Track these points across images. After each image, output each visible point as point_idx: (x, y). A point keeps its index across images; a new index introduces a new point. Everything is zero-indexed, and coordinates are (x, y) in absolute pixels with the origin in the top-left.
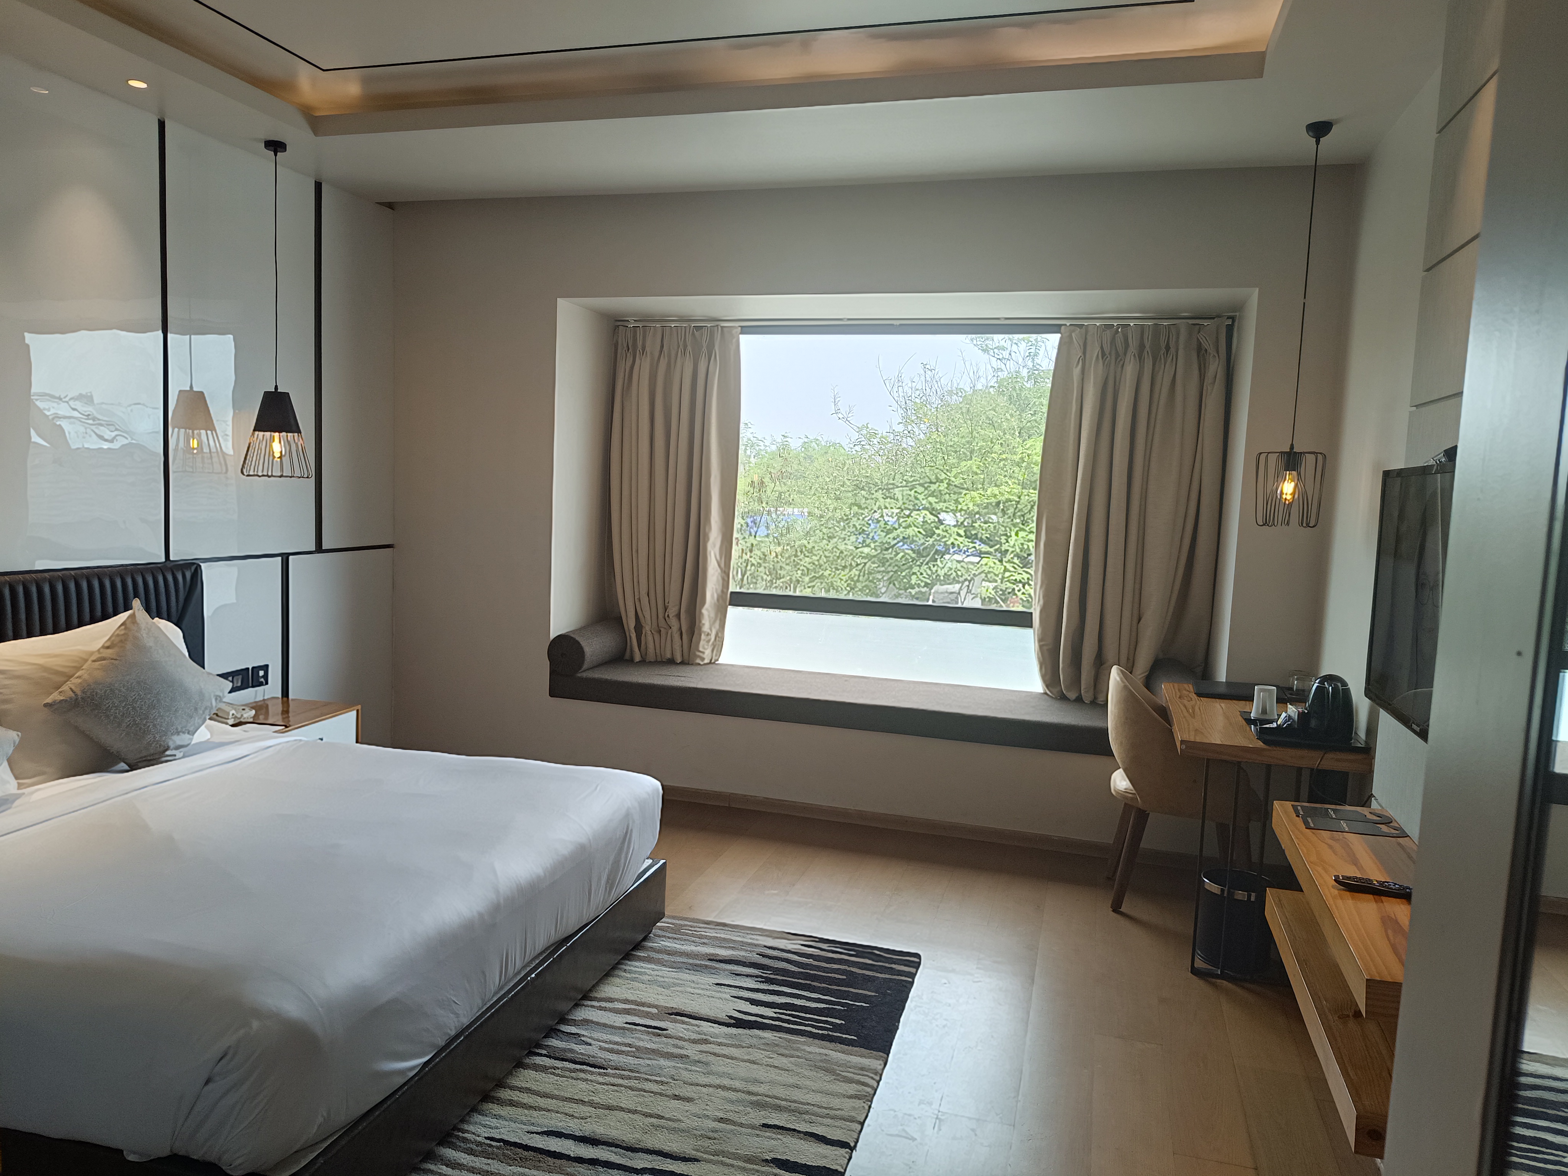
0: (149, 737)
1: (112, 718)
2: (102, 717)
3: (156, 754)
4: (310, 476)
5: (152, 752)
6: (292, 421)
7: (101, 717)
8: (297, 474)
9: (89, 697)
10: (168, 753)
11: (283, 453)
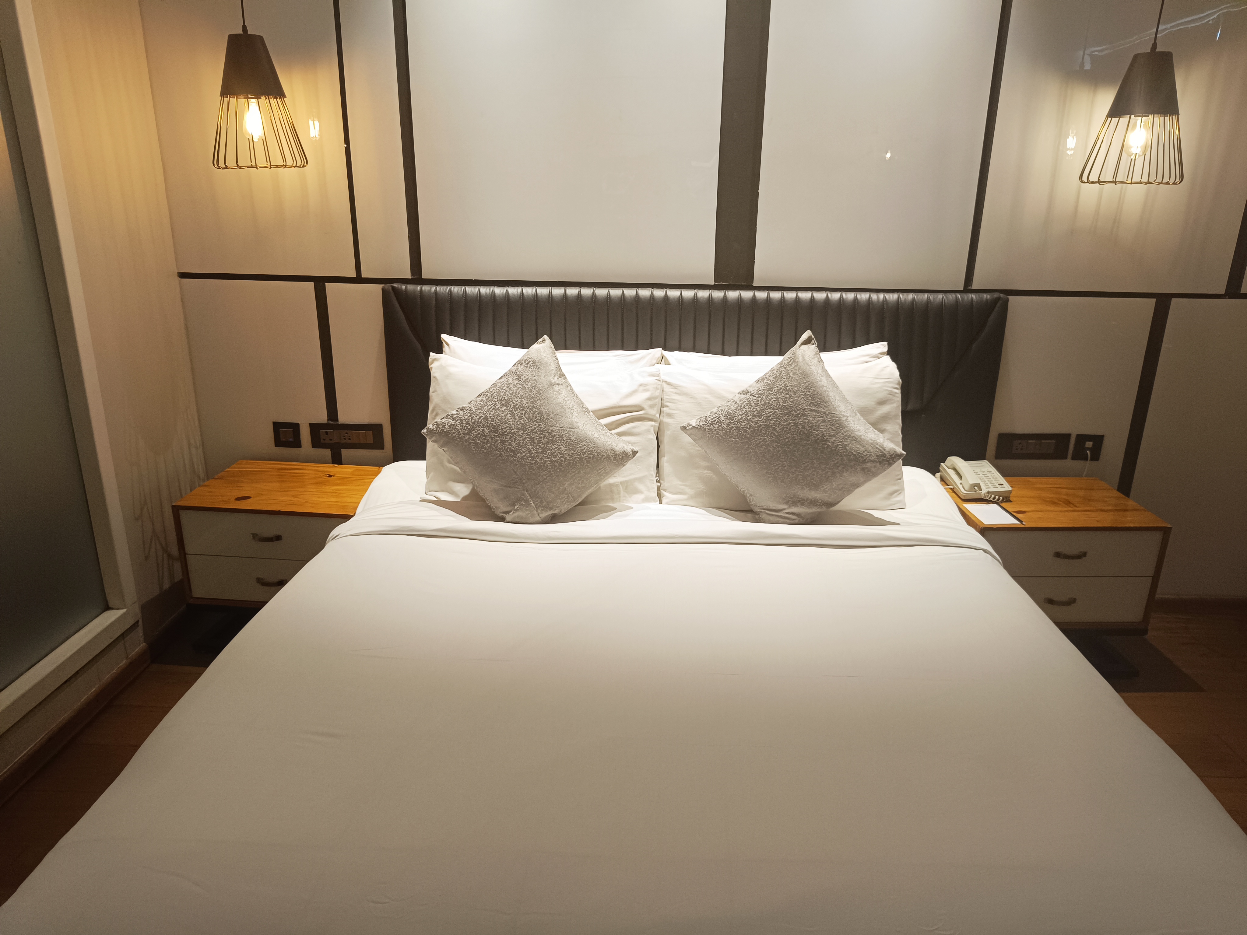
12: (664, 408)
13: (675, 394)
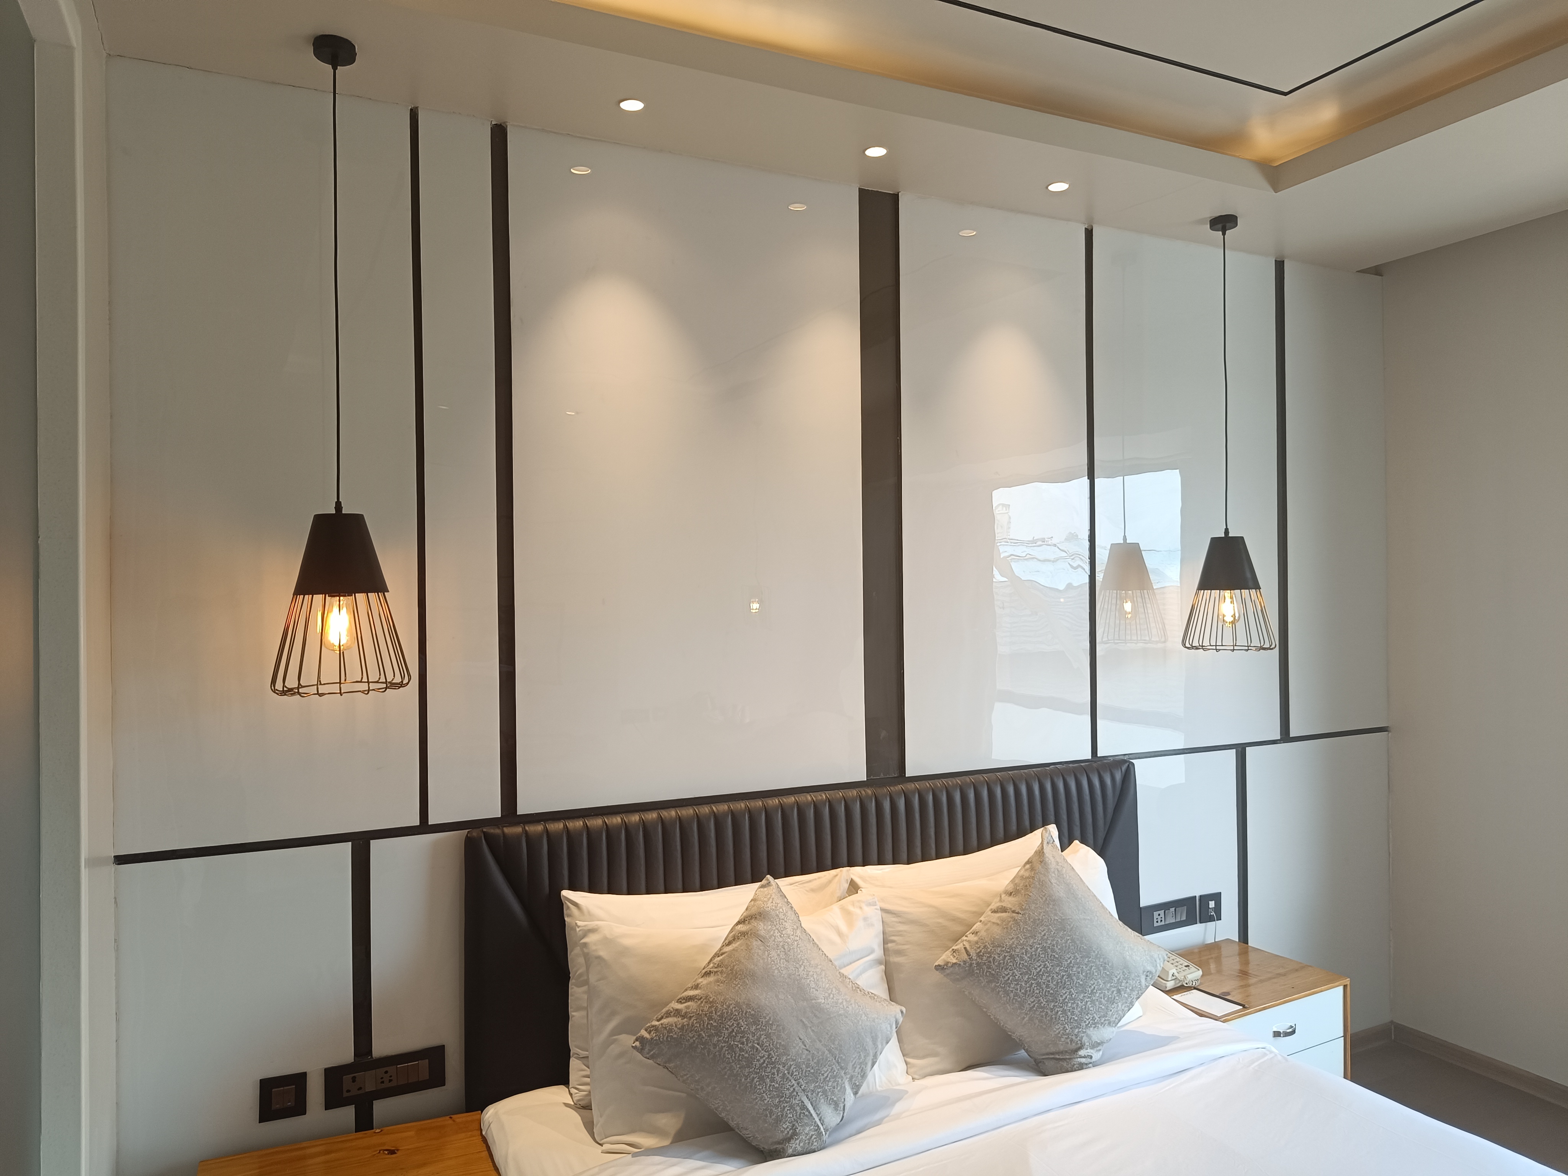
0: (1058, 1028)
1: (1012, 995)
2: (1001, 993)
3: (1066, 1052)
4: (1273, 646)
5: (1062, 1048)
6: (1248, 575)
7: (999, 991)
8: (1256, 643)
9: (985, 964)
10: (1082, 1053)
11: (1237, 615)
12: (887, 944)
13: (899, 924)
